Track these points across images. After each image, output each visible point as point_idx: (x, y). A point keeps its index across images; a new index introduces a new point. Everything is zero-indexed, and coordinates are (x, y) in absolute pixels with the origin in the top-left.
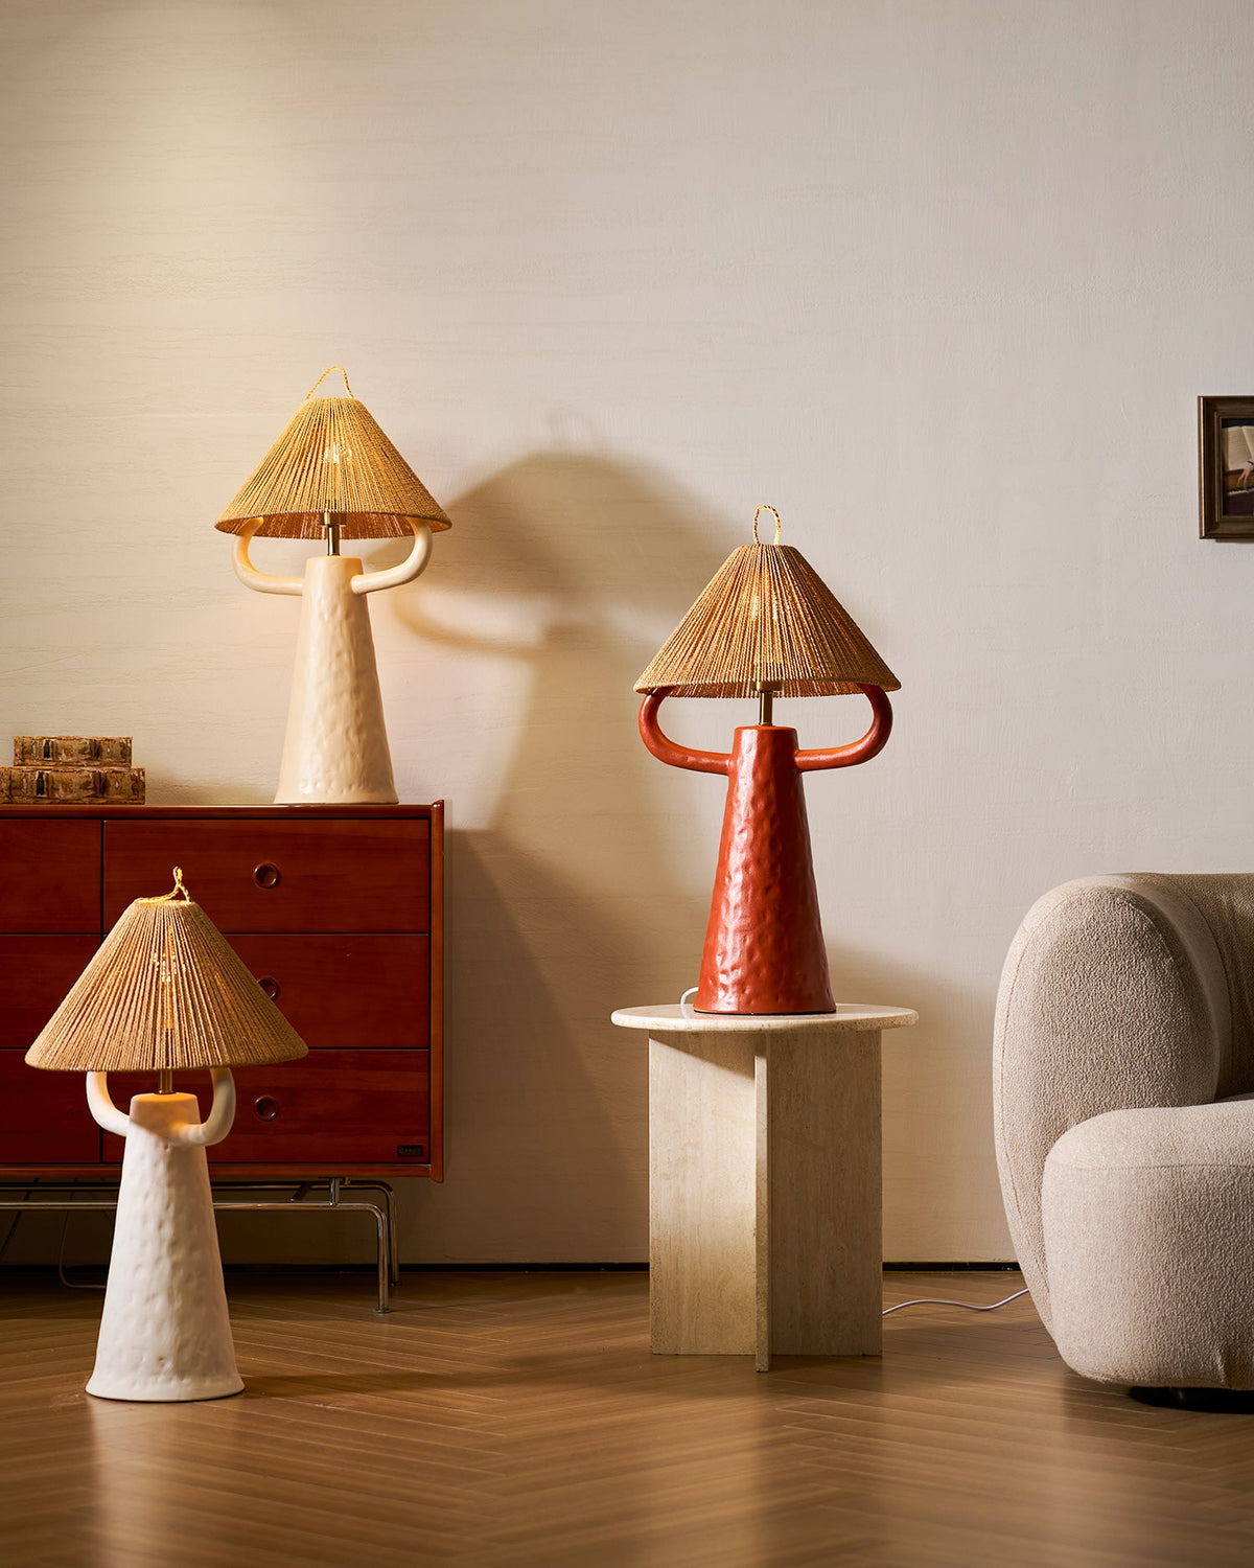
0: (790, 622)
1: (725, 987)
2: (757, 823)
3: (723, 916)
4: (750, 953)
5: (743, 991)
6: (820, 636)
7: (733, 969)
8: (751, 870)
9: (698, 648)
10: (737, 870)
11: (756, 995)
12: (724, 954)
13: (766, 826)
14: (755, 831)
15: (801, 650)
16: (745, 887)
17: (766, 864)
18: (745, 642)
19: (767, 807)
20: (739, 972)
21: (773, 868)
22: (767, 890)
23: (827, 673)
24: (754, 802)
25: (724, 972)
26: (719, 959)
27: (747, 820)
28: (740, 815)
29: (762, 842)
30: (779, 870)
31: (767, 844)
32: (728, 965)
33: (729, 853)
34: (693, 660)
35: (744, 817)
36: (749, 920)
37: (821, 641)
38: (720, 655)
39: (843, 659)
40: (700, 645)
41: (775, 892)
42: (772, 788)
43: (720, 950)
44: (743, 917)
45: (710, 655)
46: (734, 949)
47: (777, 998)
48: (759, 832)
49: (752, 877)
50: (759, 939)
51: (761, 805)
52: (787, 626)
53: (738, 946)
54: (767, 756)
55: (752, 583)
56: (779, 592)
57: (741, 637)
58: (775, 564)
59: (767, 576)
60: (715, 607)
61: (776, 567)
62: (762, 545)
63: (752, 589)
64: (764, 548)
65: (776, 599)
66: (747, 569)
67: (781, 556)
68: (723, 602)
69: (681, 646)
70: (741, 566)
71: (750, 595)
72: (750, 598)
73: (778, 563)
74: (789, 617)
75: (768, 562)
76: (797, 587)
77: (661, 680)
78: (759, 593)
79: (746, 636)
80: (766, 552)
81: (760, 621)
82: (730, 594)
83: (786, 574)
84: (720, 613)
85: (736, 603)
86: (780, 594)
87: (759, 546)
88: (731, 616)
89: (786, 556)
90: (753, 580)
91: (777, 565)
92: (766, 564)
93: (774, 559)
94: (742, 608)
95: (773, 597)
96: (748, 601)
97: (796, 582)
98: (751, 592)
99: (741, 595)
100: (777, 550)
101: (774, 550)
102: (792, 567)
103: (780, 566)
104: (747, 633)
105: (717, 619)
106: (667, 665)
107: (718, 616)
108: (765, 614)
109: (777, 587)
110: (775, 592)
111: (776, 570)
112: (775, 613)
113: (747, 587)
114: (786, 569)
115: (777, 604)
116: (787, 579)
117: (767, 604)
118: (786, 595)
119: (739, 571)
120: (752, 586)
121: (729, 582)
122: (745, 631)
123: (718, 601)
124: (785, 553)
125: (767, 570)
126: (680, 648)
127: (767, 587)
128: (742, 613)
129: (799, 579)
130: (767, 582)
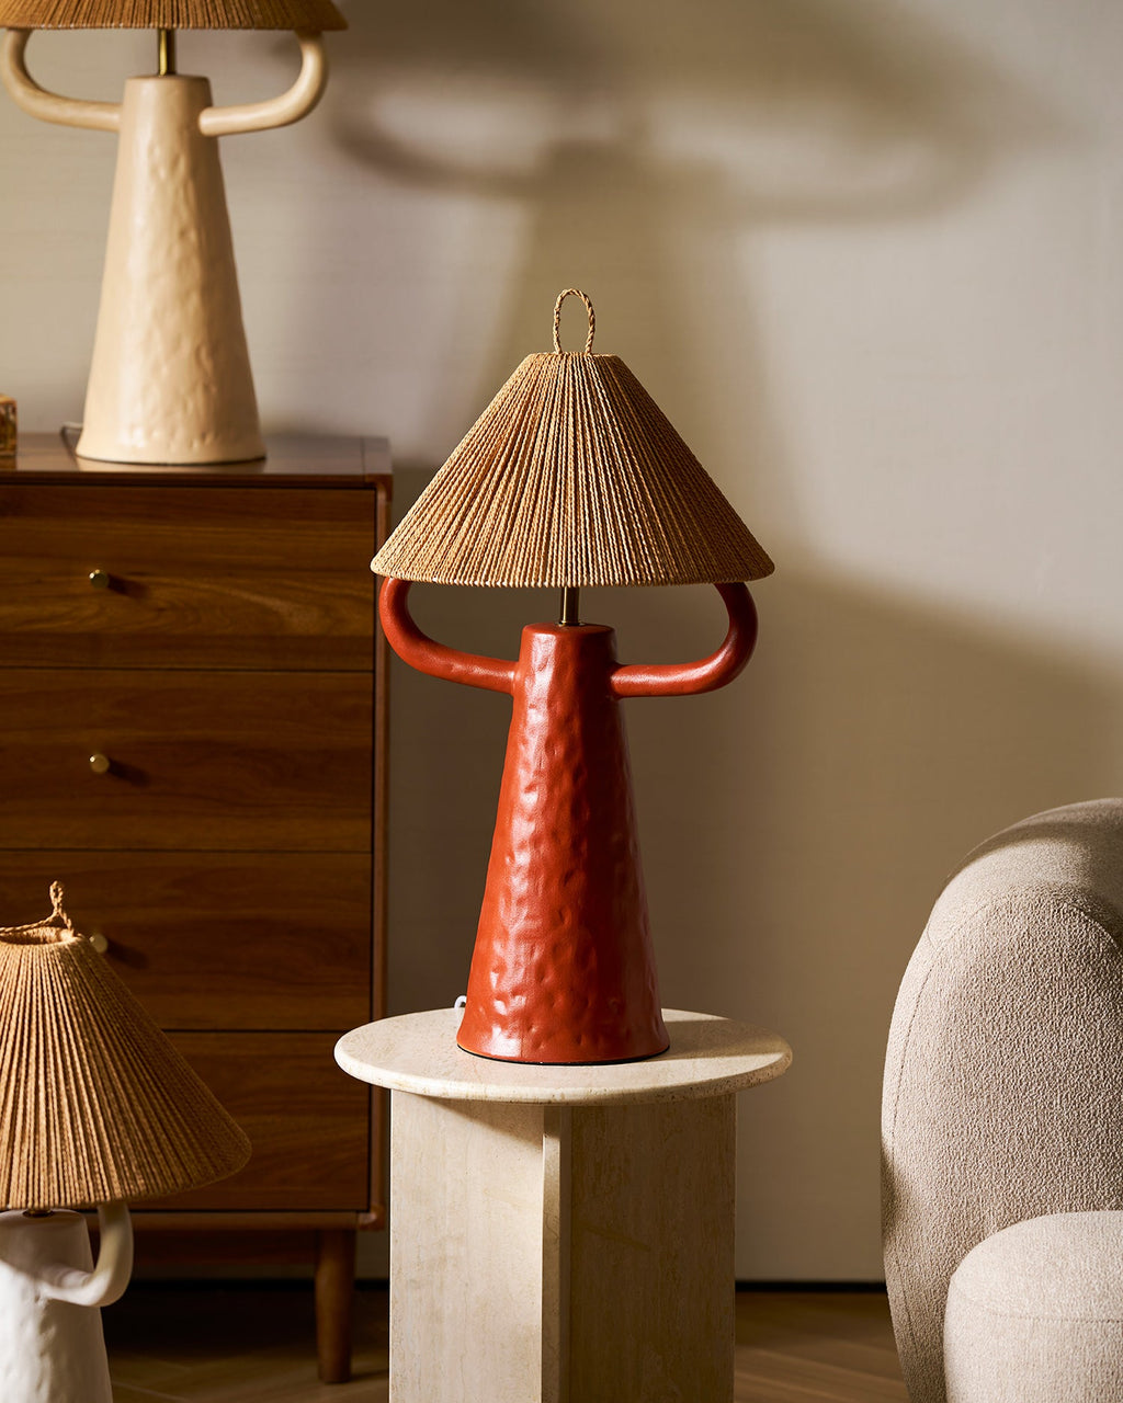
0: (604, 489)
1: (503, 1022)
2: (553, 776)
3: (502, 912)
4: (540, 971)
5: (530, 1028)
6: (648, 510)
7: (515, 993)
8: (542, 848)
9: (466, 524)
10: (522, 846)
11: (547, 1034)
12: (501, 969)
13: (566, 782)
14: (550, 789)
15: (618, 536)
16: (533, 872)
17: (565, 840)
18: (535, 521)
19: (568, 754)
20: (520, 1002)
21: (575, 845)
22: (567, 877)
23: (657, 572)
24: (549, 745)
25: (502, 997)
26: (494, 977)
27: (538, 773)
28: (527, 764)
29: (561, 805)
30: (584, 847)
31: (567, 808)
32: (507, 986)
33: (510, 822)
34: (456, 544)
35: (534, 766)
36: (539, 922)
37: (651, 518)
38: (498, 539)
39: (682, 548)
40: (468, 519)
41: (579, 880)
42: (576, 724)
43: (495, 963)
44: (528, 917)
45: (483, 538)
46: (517, 963)
47: (578, 1041)
48: (556, 792)
49: (544, 859)
50: (554, 951)
51: (559, 751)
52: (600, 495)
53: (522, 959)
54: (569, 676)
55: (550, 421)
56: (589, 438)
57: (530, 512)
58: (584, 390)
59: (571, 410)
60: (493, 456)
61: (585, 395)
62: (567, 357)
63: (548, 431)
64: (570, 362)
65: (584, 448)
66: (543, 397)
67: (594, 374)
68: (504, 450)
69: (440, 516)
70: (533, 390)
71: (546, 441)
72: (546, 446)
73: (590, 388)
74: (602, 480)
75: (574, 386)
76: (617, 429)
77: (410, 569)
78: (558, 438)
79: (537, 511)
80: (573, 368)
81: (558, 486)
82: (516, 436)
83: (600, 406)
84: (499, 468)
85: (525, 453)
86: (591, 441)
87: (562, 358)
88: (515, 473)
89: (602, 375)
90: (551, 417)
91: (588, 392)
92: (571, 389)
93: (583, 381)
94: (534, 462)
95: (580, 446)
96: (542, 453)
97: (616, 419)
98: (547, 436)
99: (532, 440)
100: (589, 364)
101: (585, 365)
102: (610, 394)
103: (591, 393)
104: (538, 506)
105: (495, 479)
106: (418, 545)
107: (497, 474)
108: (566, 474)
109: (587, 429)
110: (583, 438)
111: (586, 399)
112: (582, 472)
113: (541, 428)
114: (601, 398)
115: (585, 457)
116: (603, 415)
117: (571, 457)
118: (599, 442)
119: (530, 399)
120: (549, 426)
121: (514, 417)
122: (536, 502)
123: (497, 447)
124: (600, 369)
125: (571, 399)
126: (438, 520)
127: (571, 429)
128: (532, 471)
129: (620, 414)
130: (571, 419)
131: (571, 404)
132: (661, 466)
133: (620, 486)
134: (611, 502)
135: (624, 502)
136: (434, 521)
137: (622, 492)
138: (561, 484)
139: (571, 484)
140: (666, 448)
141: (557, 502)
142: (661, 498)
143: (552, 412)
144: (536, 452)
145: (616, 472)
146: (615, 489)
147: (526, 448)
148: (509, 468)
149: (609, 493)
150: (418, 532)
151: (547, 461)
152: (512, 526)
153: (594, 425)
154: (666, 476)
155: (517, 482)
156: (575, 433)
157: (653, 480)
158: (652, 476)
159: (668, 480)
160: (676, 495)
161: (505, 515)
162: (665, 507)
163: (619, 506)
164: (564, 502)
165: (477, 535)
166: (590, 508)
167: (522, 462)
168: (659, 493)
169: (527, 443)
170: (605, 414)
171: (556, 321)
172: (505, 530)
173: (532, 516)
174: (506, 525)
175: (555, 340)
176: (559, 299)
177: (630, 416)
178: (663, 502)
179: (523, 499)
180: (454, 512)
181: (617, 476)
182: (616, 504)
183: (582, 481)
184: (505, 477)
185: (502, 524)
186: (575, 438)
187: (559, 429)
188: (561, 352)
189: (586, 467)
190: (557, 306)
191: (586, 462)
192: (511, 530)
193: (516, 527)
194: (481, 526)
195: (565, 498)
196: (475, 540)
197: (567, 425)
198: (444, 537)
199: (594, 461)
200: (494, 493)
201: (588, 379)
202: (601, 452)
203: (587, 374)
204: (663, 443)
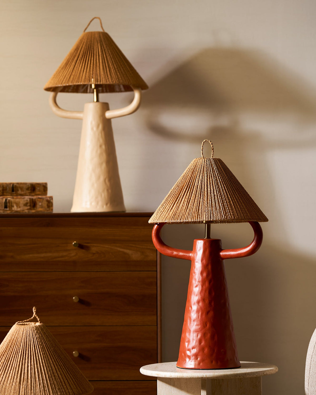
0: (215, 194)
1: (189, 357)
2: (203, 282)
3: (189, 324)
4: (200, 341)
5: (197, 359)
6: (229, 200)
7: (193, 348)
8: (200, 304)
9: (175, 205)
10: (194, 304)
11: (202, 360)
12: (189, 342)
13: (207, 284)
14: (202, 286)
15: (220, 207)
16: (198, 311)
17: (207, 301)
18: (195, 203)
19: (208, 275)
20: (194, 351)
21: (210, 303)
22: (208, 313)
23: (232, 217)
24: (202, 273)
25: (189, 350)
26: (186, 344)
27: (199, 281)
28: (195, 279)
29: (205, 291)
30: (213, 304)
31: (207, 292)
32: (190, 347)
33: (191, 296)
34: (172, 211)
35: (197, 280)
36: (199, 327)
37: (230, 202)
38: (184, 209)
39: (239, 210)
40: (176, 204)
41: (211, 314)
42: (210, 267)
43: (187, 340)
44: (197, 325)
45: (180, 209)
46: (193, 339)
47: (212, 362)
48: (204, 287)
49: (201, 307)
50: (204, 335)
51: (205, 275)
52: (214, 195)
53: (195, 338)
54: (207, 252)
55: (200, 176)
56: (211, 180)
57: (194, 201)
58: (210, 167)
59: (206, 172)
60: (183, 186)
61: (210, 168)
62: (205, 158)
63: (199, 178)
64: (206, 159)
65: (210, 183)
66: (198, 169)
67: (213, 163)
68: (186, 184)
69: (168, 204)
70: (195, 168)
71: (199, 181)
72: (198, 182)
73: (211, 166)
74: (215, 191)
75: (207, 166)
76: (219, 177)
77: (159, 219)
78: (202, 180)
79: (196, 200)
80: (206, 161)
81: (202, 193)
82: (190, 180)
83: (215, 171)
84: (185, 189)
85: (192, 184)
86: (212, 181)
87: (203, 158)
88: (189, 190)
89: (215, 163)
90: (200, 174)
91: (211, 167)
92: (206, 167)
93: (210, 164)
94: (195, 187)
95: (209, 182)
96: (197, 184)
97: (219, 175)
98: (199, 180)
99: (194, 181)
100: (211, 160)
101: (210, 160)
102: (217, 168)
103: (212, 168)
104: (196, 199)
105: (184, 192)
106: (161, 212)
107: (184, 191)
108: (204, 190)
109: (211, 177)
110: (210, 180)
111: (210, 169)
112: (209, 189)
113: (197, 177)
114: (215, 169)
115: (210, 185)
116: (215, 174)
117: (206, 185)
118: (214, 181)
119: (194, 170)
120: (199, 177)
121: (189, 175)
122: (195, 198)
123: (184, 184)
124: (215, 161)
125: (206, 169)
126: (167, 205)
127: (206, 177)
128: (194, 189)
129: (220, 173)
130: (206, 175)
131: (206, 171)
132: (233, 188)
133: (220, 193)
134: (217, 197)
135: (221, 197)
136: (166, 206)
137: (221, 195)
138: (203, 192)
139: (206, 193)
140: (234, 184)
141: (202, 197)
142: (233, 197)
143: (200, 173)
144: (196, 184)
145: (219, 189)
146: (219, 194)
147: (193, 183)
148: (188, 189)
149: (217, 195)
150: (161, 209)
151: (199, 186)
152: (188, 205)
153: (213, 176)
154: (234, 191)
155: (190, 193)
156: (207, 179)
157: (230, 192)
158: (230, 191)
159: (235, 192)
160: (237, 196)
161: (186, 202)
162: (234, 199)
163: (220, 198)
164: (204, 197)
165: (178, 208)
166: (211, 199)
167: (191, 187)
168: (232, 195)
169: (193, 182)
170: (216, 173)
171: (202, 148)
172: (186, 206)
173: (194, 202)
174: (186, 205)
175: (202, 154)
176: (203, 142)
177: (224, 174)
178: (233, 198)
179: (192, 197)
180: (172, 203)
181: (220, 190)
182: (219, 198)
183: (209, 192)
184: (186, 192)
185: (185, 204)
186: (207, 180)
187: (202, 178)
188: (203, 157)
189: (210, 188)
190: (202, 144)
191: (210, 187)
192: (188, 206)
193: (189, 205)
194: (179, 206)
195: (204, 196)
196: (177, 209)
197: (205, 176)
198: (169, 210)
199: (213, 186)
200: (183, 196)
201: (211, 164)
202: (215, 184)
203: (211, 162)
204: (233, 182)
